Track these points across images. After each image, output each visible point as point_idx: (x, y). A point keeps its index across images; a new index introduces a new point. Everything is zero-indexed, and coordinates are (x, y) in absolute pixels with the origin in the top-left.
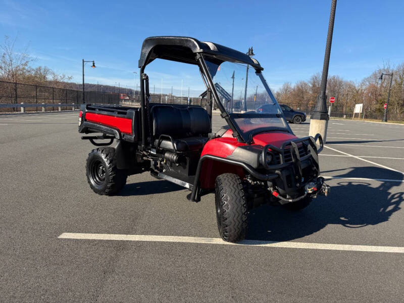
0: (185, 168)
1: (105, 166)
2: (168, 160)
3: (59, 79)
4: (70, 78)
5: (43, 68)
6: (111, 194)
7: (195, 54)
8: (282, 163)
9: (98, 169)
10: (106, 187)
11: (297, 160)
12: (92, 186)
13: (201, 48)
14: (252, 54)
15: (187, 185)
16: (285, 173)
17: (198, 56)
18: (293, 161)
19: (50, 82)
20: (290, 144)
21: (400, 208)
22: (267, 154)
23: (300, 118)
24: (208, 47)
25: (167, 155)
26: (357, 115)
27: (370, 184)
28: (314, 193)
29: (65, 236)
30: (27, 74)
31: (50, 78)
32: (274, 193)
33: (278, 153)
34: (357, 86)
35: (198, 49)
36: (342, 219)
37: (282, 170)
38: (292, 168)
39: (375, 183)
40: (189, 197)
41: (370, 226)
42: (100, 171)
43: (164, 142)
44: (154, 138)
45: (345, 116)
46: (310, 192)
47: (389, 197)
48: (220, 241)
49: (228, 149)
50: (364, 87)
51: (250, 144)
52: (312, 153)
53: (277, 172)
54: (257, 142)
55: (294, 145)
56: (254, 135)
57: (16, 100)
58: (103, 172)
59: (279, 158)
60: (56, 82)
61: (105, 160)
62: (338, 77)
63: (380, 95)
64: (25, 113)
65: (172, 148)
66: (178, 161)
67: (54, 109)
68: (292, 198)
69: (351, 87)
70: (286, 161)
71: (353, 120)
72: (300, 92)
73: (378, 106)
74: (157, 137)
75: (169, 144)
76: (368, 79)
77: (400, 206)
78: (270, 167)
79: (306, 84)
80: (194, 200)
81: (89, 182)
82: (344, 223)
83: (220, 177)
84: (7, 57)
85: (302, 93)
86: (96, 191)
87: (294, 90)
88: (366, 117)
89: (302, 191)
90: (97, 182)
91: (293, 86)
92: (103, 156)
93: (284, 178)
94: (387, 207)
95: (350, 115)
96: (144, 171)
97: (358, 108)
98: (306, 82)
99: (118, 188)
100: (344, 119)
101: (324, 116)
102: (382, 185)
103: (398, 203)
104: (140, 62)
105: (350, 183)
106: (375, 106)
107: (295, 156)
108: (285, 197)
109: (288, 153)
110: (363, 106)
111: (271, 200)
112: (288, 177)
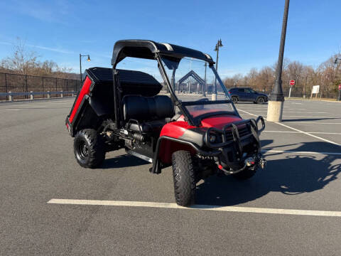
0: (150, 146)
1: (87, 145)
2: (136, 139)
3: (61, 70)
4: (71, 70)
5: (49, 61)
6: (93, 167)
7: (154, 54)
8: (224, 142)
9: (83, 147)
10: (88, 162)
11: (237, 139)
12: (78, 161)
13: (158, 49)
14: (221, 45)
15: (151, 160)
16: (227, 150)
17: (156, 56)
18: (235, 140)
19: (55, 73)
20: (231, 126)
21: (336, 178)
22: (210, 135)
23: (262, 99)
24: (165, 48)
25: (135, 135)
26: (314, 95)
27: (315, 157)
28: (252, 166)
29: (53, 201)
30: (37, 67)
31: (54, 69)
32: (220, 166)
33: (220, 134)
34: (315, 69)
35: (156, 50)
36: (284, 187)
37: (224, 147)
38: (232, 146)
39: (319, 156)
40: (151, 170)
41: (306, 193)
42: (84, 149)
43: (133, 125)
44: (125, 122)
45: (304, 96)
46: (249, 165)
47: (329, 168)
48: (175, 206)
49: (179, 131)
50: (322, 71)
51: (198, 126)
52: (254, 133)
53: (220, 149)
54: (204, 125)
55: (235, 127)
56: (202, 119)
57: (26, 89)
58: (87, 149)
59: (221, 138)
60: (60, 73)
61: (87, 140)
62: (298, 62)
63: (336, 77)
64: (34, 100)
65: (139, 130)
66: (144, 141)
67: (57, 96)
68: (234, 170)
69: (310, 71)
70: (227, 140)
71: (311, 100)
72: (265, 76)
73: (334, 87)
74: (127, 121)
75: (136, 127)
76: (325, 64)
77: (337, 176)
78: (213, 146)
79: (270, 69)
80: (155, 172)
81: (76, 157)
82: (283, 191)
83: (175, 153)
84: (19, 54)
85: (267, 76)
86: (82, 165)
87: (260, 74)
88: (324, 96)
89: (242, 164)
90: (82, 158)
91: (259, 71)
92: (86, 137)
93: (225, 154)
94: (325, 177)
95: (308, 95)
96: (120, 148)
97: (315, 90)
98: (270, 67)
99: (98, 162)
100: (304, 99)
101: (280, 98)
102: (326, 157)
103: (336, 173)
104: (112, 60)
105: (298, 156)
106: (332, 87)
107: (236, 135)
108: (228, 169)
109: (229, 134)
110: (320, 87)
111: (218, 171)
112: (229, 153)
